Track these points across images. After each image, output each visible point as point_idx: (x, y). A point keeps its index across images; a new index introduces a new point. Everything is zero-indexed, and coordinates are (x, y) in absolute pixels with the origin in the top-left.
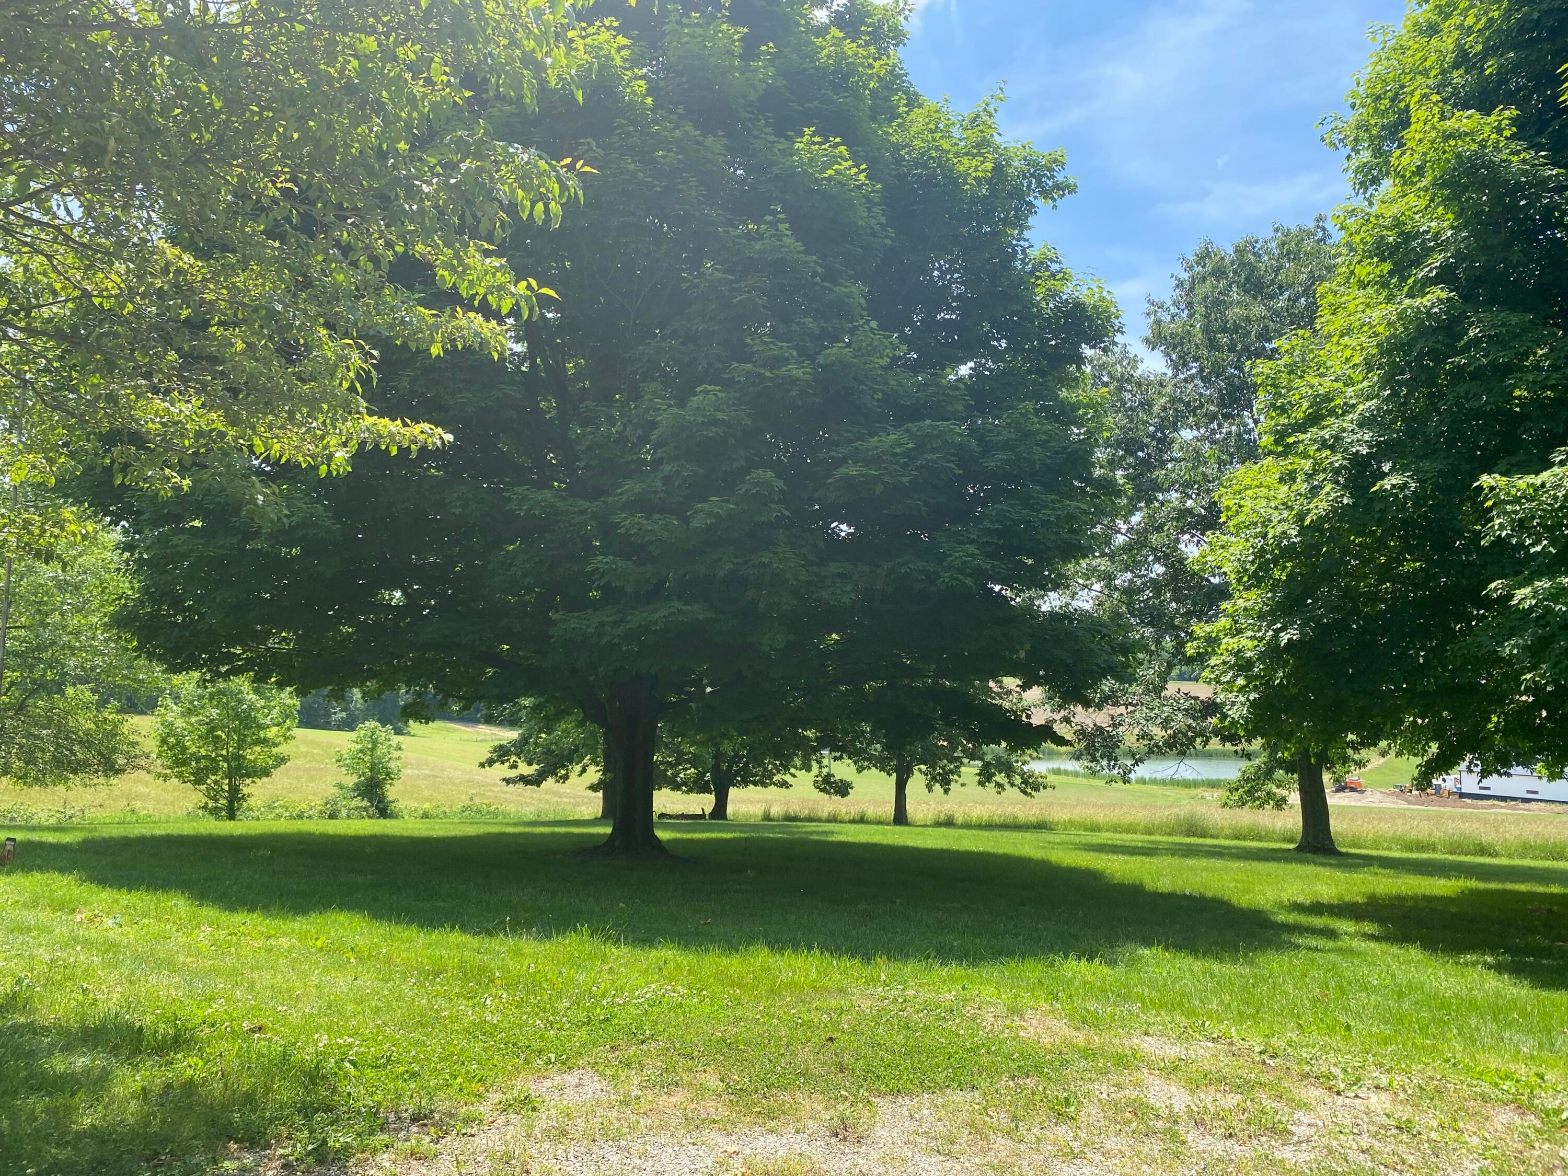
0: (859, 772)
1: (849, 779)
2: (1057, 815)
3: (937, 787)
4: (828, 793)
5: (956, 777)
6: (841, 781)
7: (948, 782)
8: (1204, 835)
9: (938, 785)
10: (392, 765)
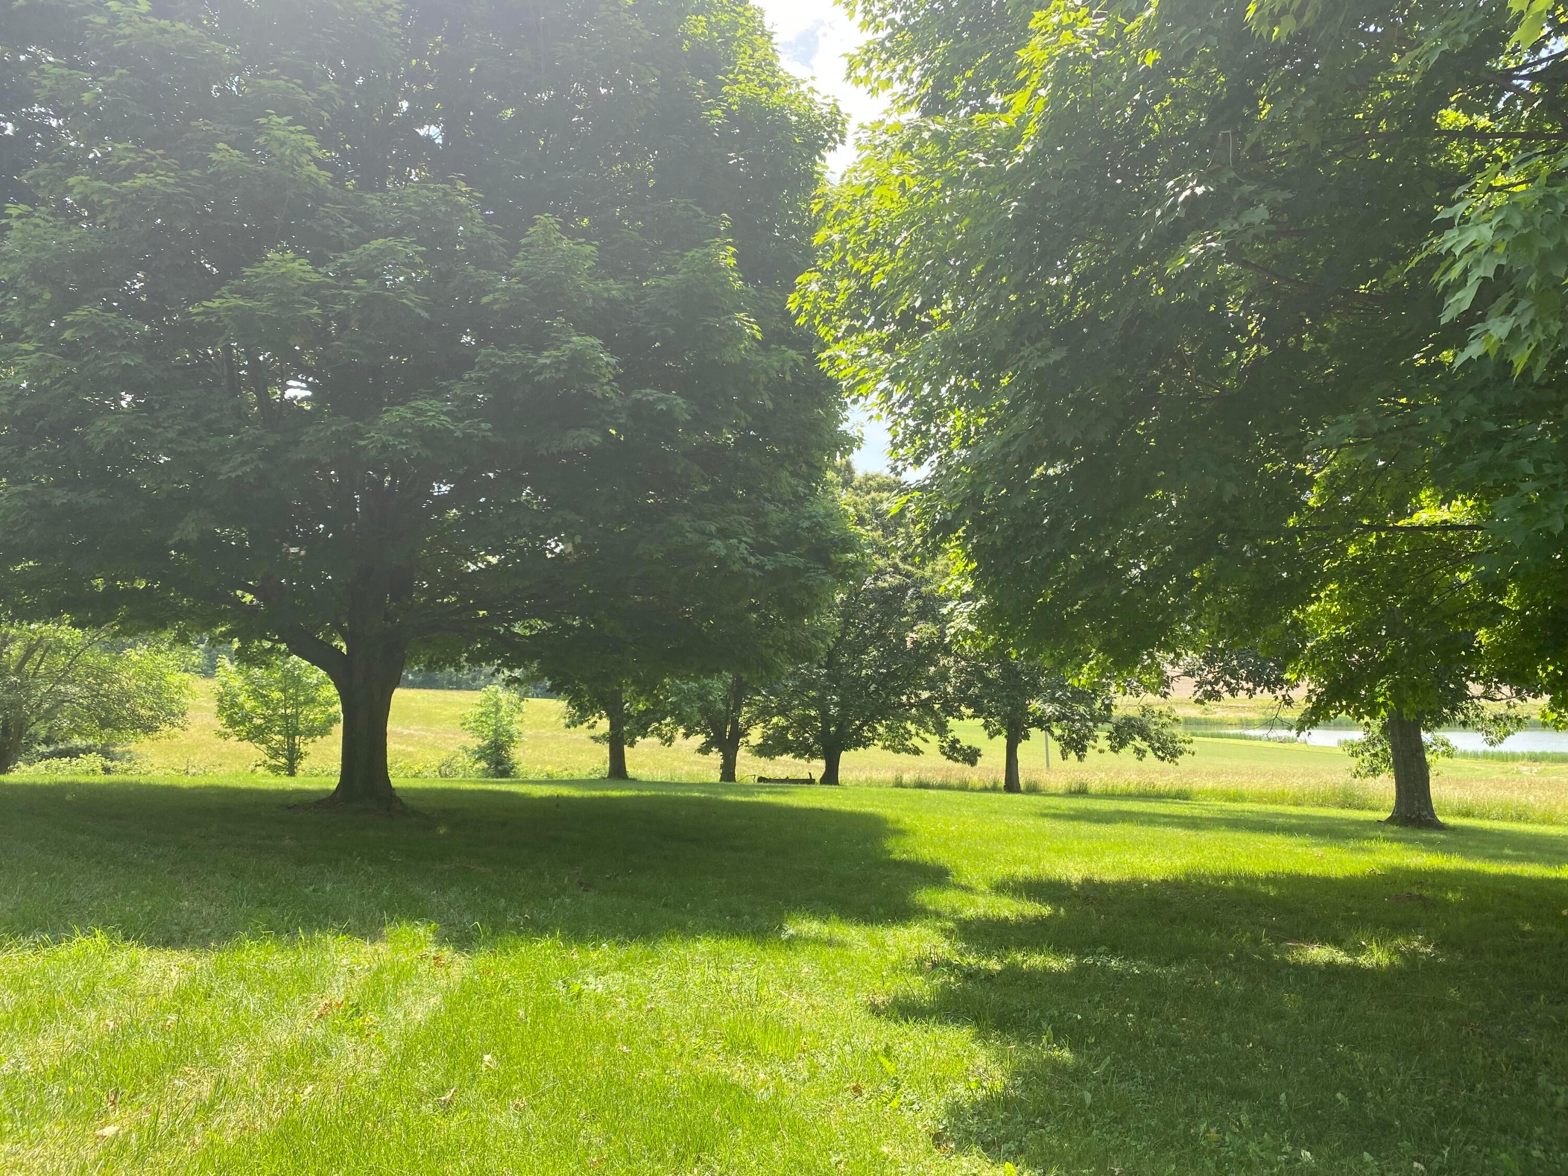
0: (991, 737)
1: (976, 745)
2: (1198, 784)
3: (1072, 755)
4: (957, 760)
5: (1091, 742)
6: (969, 747)
7: (1084, 748)
8: (1360, 808)
9: (1073, 753)
10: (514, 729)
